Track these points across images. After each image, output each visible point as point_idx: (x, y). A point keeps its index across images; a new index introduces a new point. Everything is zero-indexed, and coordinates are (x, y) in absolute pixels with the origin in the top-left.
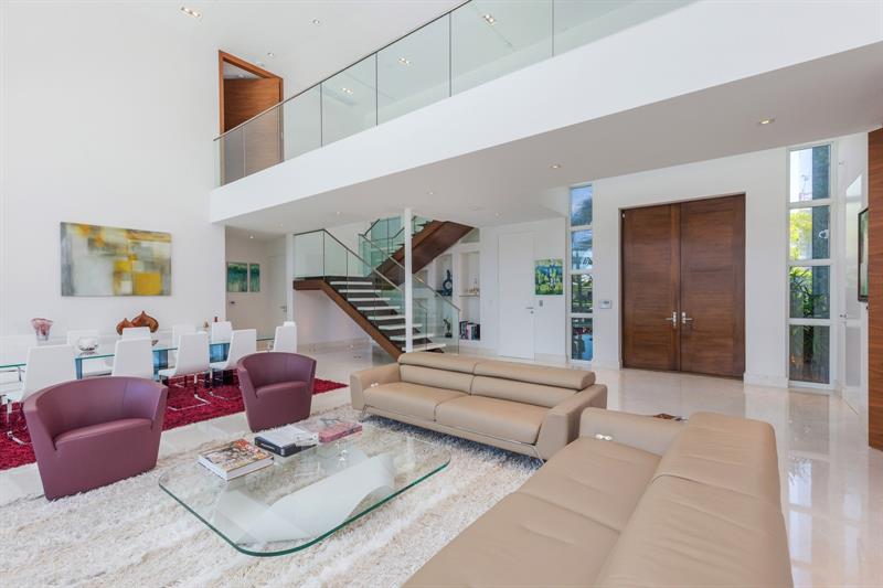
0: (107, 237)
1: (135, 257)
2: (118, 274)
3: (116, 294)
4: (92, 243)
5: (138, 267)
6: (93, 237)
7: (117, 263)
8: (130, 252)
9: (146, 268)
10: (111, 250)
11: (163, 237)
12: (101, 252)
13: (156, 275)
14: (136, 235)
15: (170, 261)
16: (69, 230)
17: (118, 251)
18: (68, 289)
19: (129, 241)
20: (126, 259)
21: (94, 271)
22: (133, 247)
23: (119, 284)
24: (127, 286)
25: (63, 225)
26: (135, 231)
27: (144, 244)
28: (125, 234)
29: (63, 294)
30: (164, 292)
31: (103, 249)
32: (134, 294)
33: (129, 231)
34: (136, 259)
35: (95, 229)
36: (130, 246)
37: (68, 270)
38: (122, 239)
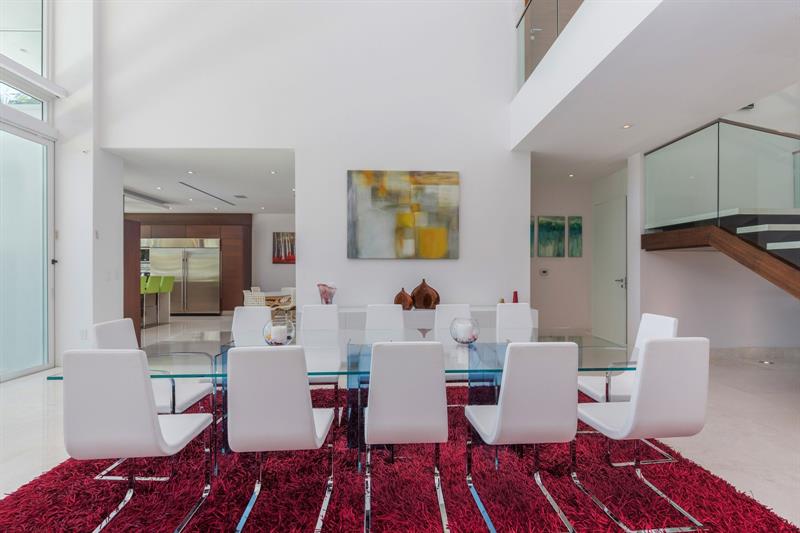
0: (390, 184)
1: (417, 209)
2: (400, 231)
3: (399, 257)
4: (375, 193)
5: (421, 221)
6: (376, 184)
7: (400, 217)
8: (414, 201)
9: (429, 222)
10: (393, 200)
11: (451, 178)
12: (384, 204)
13: (440, 230)
14: (419, 178)
15: (458, 210)
16: (356, 179)
17: (401, 201)
18: (353, 252)
19: (412, 186)
20: (408, 211)
21: (378, 227)
22: (416, 195)
23: (401, 244)
24: (409, 246)
25: (350, 173)
26: (418, 173)
27: (429, 189)
28: (407, 178)
29: (348, 257)
30: (450, 255)
31: (386, 200)
32: (417, 256)
33: (412, 174)
34: (419, 210)
35: (377, 176)
36: (413, 192)
37: (353, 226)
38: (404, 185)
